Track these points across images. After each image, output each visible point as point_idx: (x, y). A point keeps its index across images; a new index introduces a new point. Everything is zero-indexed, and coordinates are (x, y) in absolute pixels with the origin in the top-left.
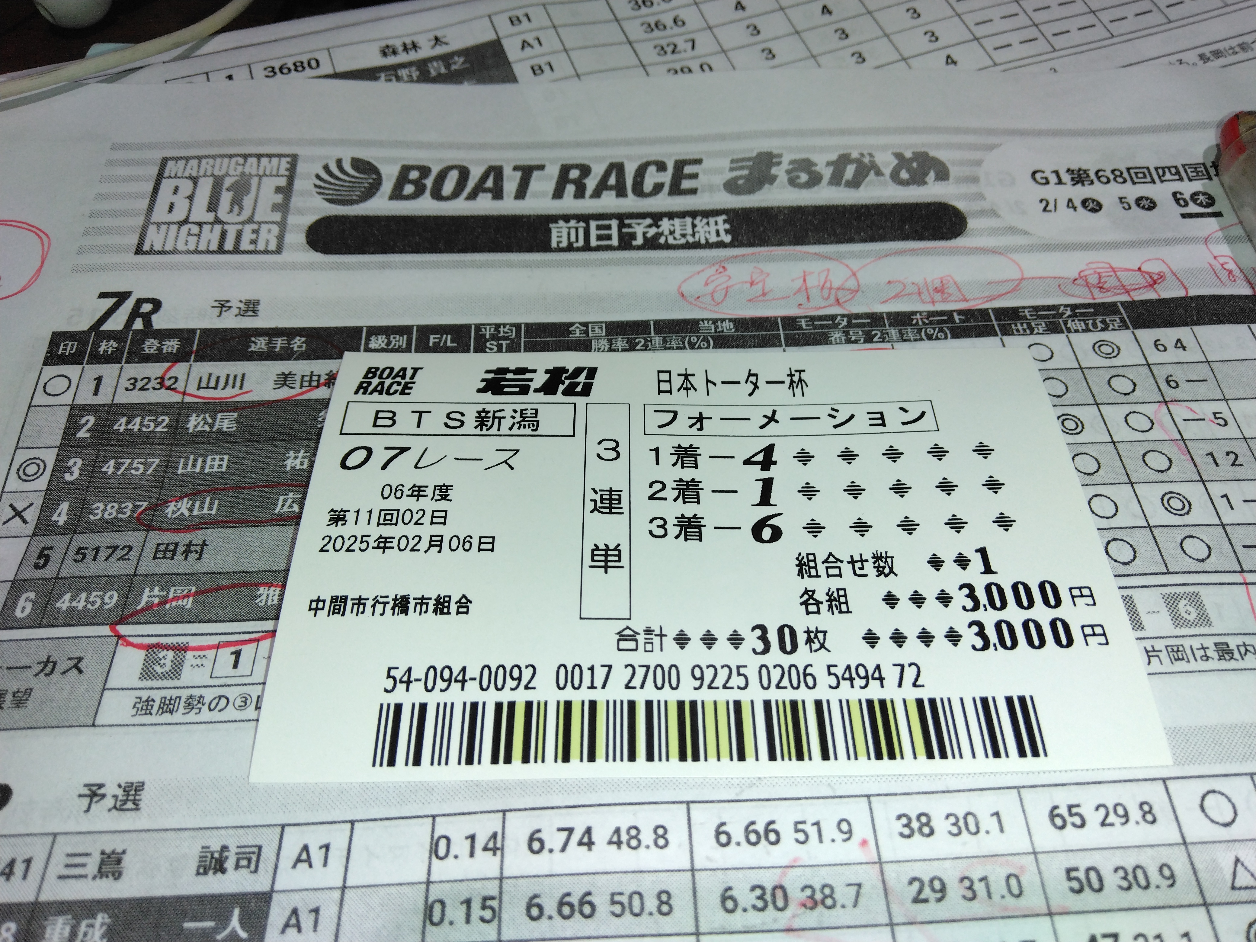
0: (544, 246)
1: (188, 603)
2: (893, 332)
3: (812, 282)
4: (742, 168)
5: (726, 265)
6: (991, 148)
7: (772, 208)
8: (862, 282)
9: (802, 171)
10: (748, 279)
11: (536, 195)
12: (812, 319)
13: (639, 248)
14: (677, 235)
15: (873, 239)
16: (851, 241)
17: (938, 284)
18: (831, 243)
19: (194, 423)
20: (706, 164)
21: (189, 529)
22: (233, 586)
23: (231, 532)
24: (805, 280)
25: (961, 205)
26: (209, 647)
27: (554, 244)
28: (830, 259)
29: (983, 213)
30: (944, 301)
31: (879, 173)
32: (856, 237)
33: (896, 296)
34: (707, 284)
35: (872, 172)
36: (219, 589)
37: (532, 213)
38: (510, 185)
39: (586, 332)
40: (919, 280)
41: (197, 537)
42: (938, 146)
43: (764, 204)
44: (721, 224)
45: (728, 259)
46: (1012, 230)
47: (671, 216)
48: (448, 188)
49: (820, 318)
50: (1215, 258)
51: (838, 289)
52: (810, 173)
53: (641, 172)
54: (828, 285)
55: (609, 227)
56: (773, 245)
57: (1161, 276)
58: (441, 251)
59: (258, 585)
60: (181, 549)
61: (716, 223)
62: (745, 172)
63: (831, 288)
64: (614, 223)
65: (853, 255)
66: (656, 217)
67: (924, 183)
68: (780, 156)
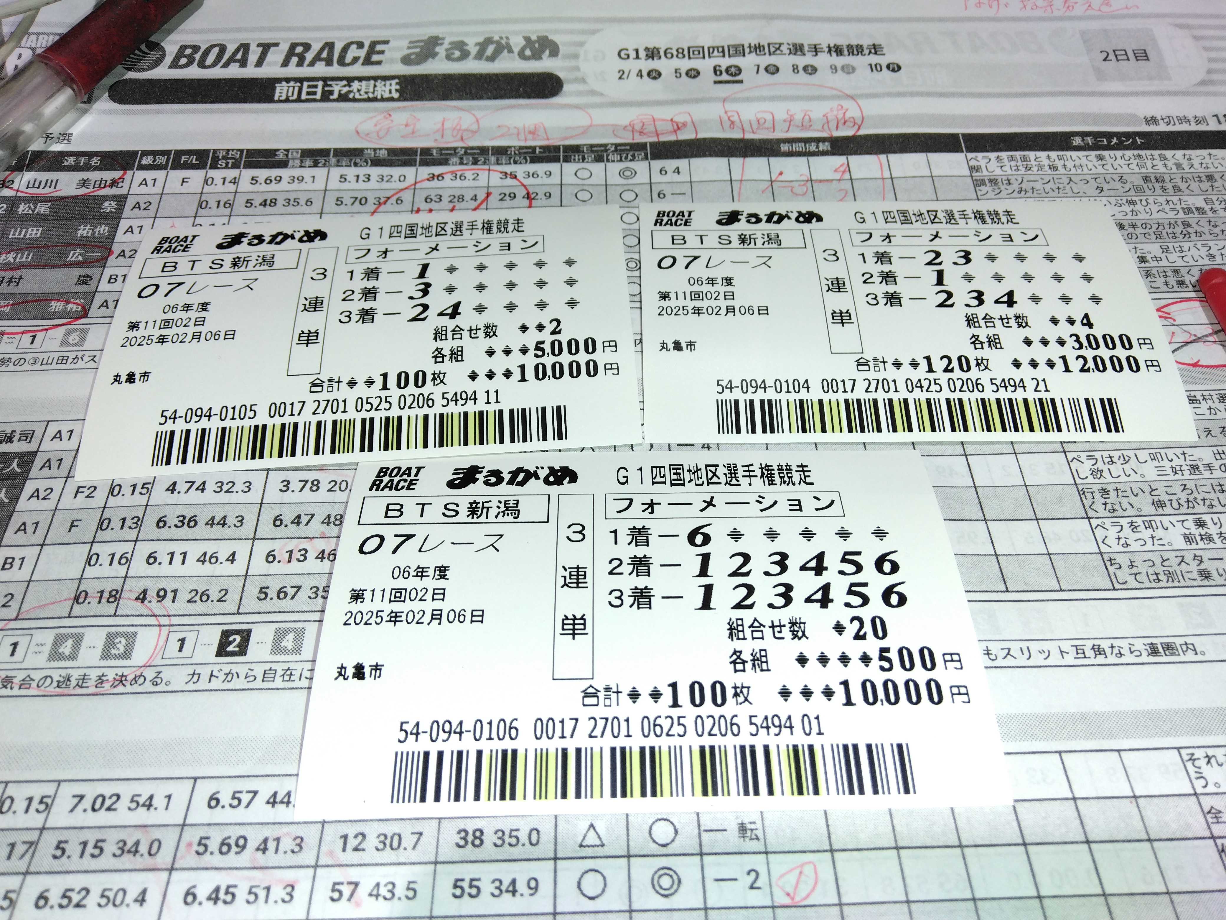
0: (270, 99)
1: (7, 309)
2: (493, 159)
3: (448, 125)
4: (416, 47)
5: (392, 113)
6: (593, 32)
7: (431, 75)
8: (481, 125)
9: (457, 49)
10: (405, 123)
11: (269, 64)
12: (441, 149)
13: (335, 100)
14: (362, 92)
15: (495, 97)
16: (481, 98)
17: (532, 128)
18: (466, 99)
19: (22, 209)
20: (391, 44)
21: (12, 269)
22: (36, 301)
23: (38, 271)
24: (443, 125)
25: (561, 75)
26: (17, 333)
27: (276, 98)
28: (464, 110)
29: (577, 80)
30: (534, 139)
31: (510, 51)
32: (485, 96)
33: (502, 136)
34: (376, 125)
35: (506, 51)
36: (27, 302)
37: (265, 76)
38: (253, 58)
39: (287, 155)
40: (520, 125)
41: (16, 274)
42: (556, 32)
43: (426, 72)
44: (394, 85)
45: (394, 109)
46: (593, 93)
47: (360, 79)
48: (210, 60)
49: (447, 149)
50: (726, 112)
51: (465, 130)
52: (462, 50)
53: (345, 49)
54: (458, 128)
55: (316, 86)
56: (426, 100)
57: (685, 124)
58: (199, 103)
59: (51, 300)
60: (6, 280)
61: (391, 85)
62: (418, 50)
63: (460, 130)
64: (320, 84)
65: (480, 108)
66: (350, 80)
67: (541, 58)
68: (443, 39)
